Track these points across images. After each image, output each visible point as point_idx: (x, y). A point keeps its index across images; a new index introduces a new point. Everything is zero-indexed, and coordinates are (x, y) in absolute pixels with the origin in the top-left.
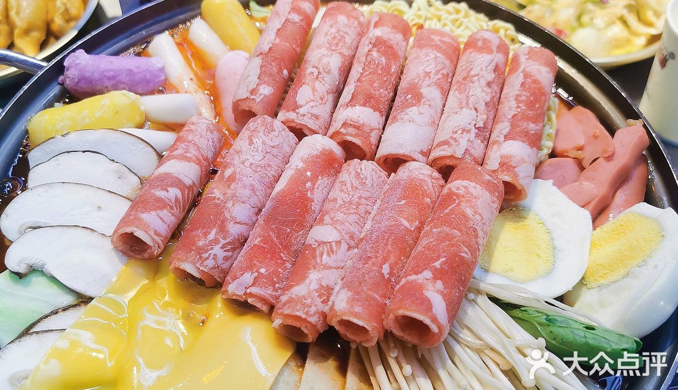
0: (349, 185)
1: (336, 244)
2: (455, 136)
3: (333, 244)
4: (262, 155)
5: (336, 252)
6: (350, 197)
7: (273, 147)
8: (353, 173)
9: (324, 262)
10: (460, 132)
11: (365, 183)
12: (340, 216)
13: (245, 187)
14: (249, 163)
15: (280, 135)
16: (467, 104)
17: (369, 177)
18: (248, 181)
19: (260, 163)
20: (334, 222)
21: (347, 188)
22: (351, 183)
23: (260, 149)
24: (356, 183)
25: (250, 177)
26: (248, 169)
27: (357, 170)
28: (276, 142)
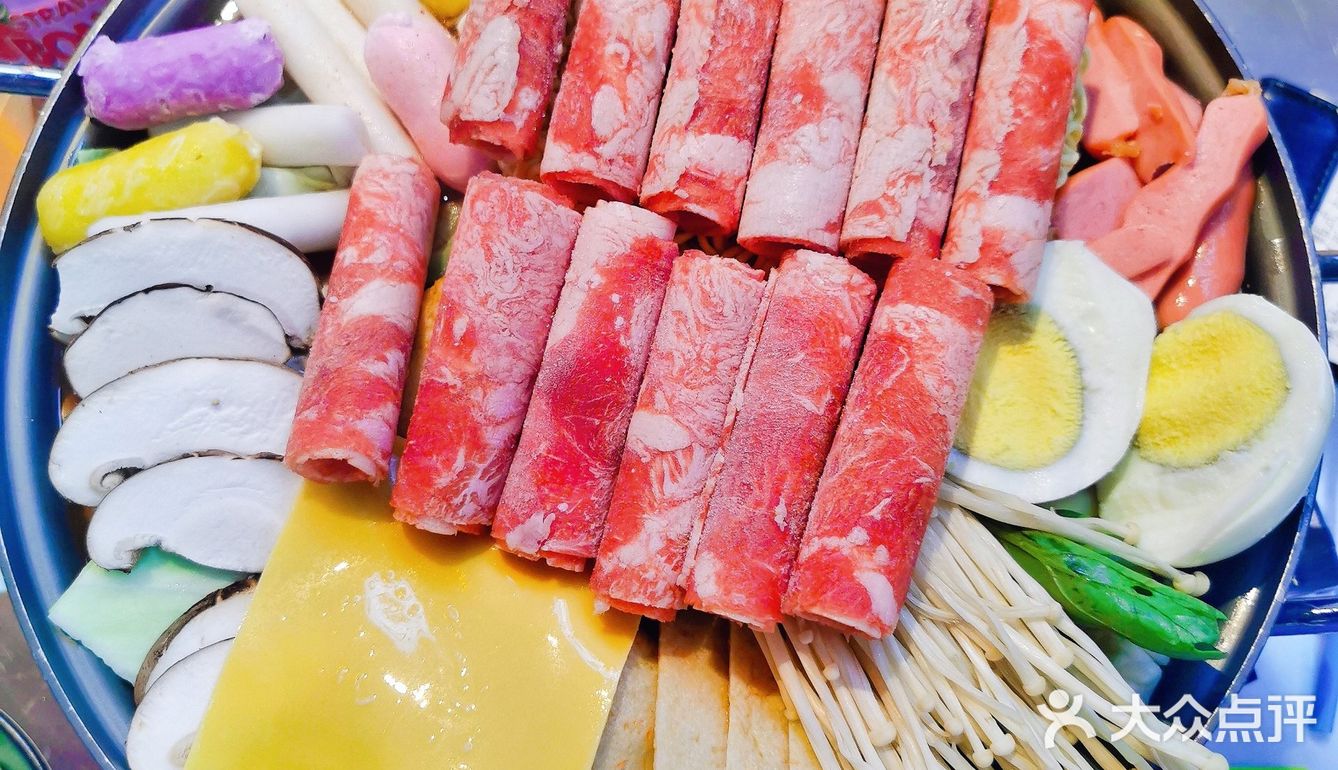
0: (692, 322)
1: (684, 456)
2: (891, 192)
3: (679, 456)
4: (515, 279)
5: (686, 469)
6: (698, 349)
7: (533, 253)
8: (697, 293)
9: (668, 495)
10: (901, 182)
11: (721, 314)
12: (684, 394)
13: (497, 352)
14: (495, 301)
15: (542, 223)
16: (914, 114)
17: (729, 300)
18: (501, 339)
19: (515, 295)
20: (673, 409)
21: (689, 330)
22: (696, 317)
23: (509, 266)
24: (705, 317)
25: (503, 331)
26: (495, 315)
27: (704, 286)
28: (537, 239)
